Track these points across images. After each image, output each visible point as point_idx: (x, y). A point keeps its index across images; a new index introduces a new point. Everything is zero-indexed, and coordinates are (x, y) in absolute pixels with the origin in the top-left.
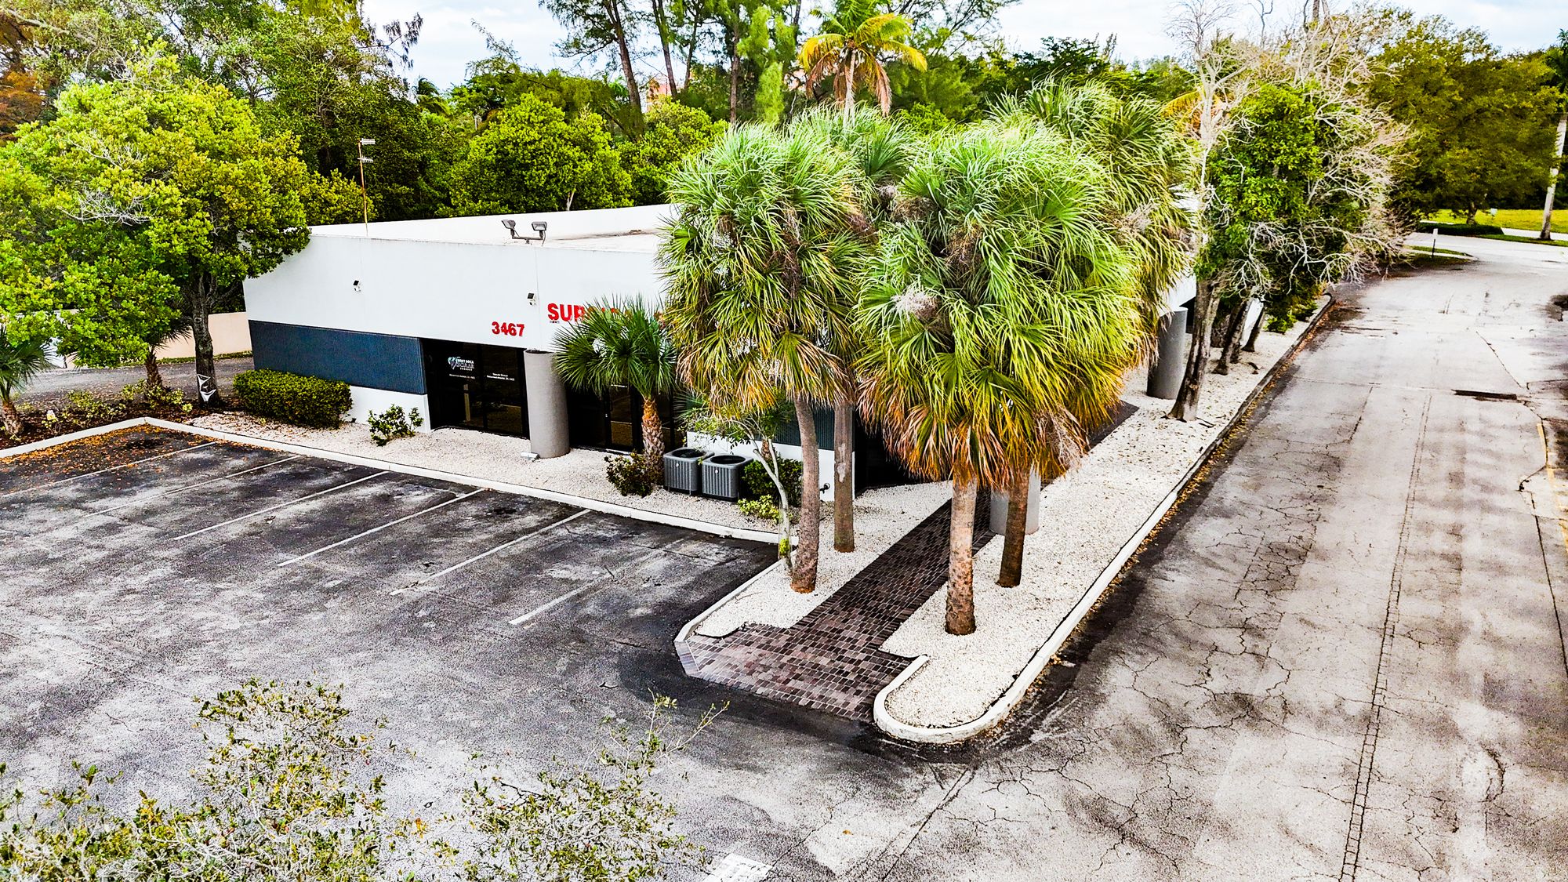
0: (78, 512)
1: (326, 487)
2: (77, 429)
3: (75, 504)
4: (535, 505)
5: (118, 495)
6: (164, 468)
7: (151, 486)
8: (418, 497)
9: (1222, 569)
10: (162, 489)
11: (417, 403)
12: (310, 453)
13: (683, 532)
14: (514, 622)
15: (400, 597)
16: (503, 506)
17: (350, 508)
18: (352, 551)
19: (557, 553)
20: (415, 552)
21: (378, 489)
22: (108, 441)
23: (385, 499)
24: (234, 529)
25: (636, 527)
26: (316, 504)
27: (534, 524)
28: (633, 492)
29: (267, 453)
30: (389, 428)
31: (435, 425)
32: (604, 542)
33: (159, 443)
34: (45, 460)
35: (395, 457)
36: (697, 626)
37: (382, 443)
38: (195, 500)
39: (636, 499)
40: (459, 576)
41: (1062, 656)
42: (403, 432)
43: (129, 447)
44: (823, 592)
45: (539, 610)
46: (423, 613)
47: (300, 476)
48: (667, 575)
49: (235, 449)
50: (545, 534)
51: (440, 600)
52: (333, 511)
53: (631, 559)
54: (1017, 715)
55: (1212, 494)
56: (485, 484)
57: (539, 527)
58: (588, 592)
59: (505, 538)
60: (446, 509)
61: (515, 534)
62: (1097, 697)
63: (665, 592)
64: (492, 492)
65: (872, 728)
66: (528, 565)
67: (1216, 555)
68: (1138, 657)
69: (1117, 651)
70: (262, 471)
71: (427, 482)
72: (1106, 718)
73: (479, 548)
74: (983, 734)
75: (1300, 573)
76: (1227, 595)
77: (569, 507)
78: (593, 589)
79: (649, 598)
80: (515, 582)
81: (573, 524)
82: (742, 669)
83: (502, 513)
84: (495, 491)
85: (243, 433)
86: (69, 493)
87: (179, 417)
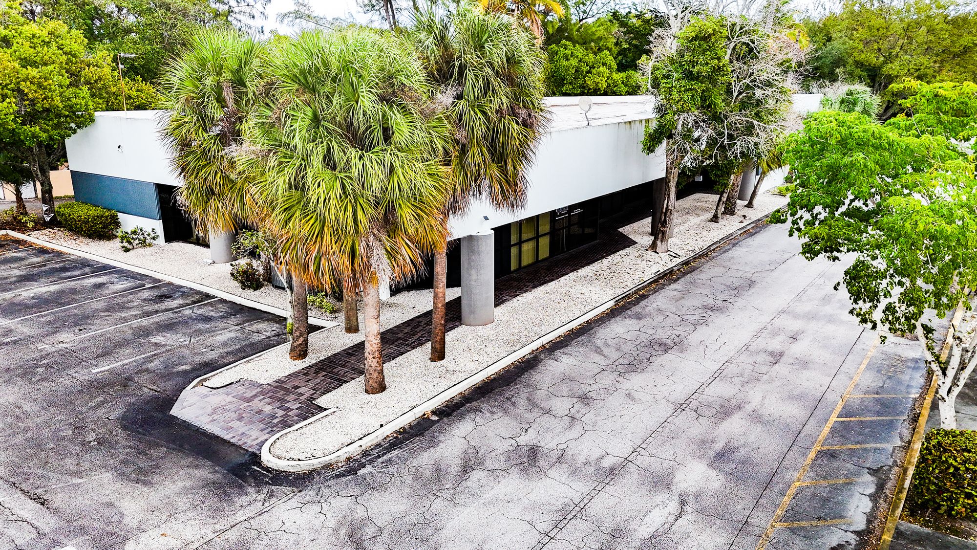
1: (72, 277)
4: (188, 293)
8: (121, 285)
9: (604, 356)
12: (83, 255)
13: (266, 315)
14: (94, 371)
15: (41, 351)
16: (167, 291)
17: (73, 291)
18: (44, 319)
19: (168, 327)
20: (81, 322)
21: (101, 279)
23: (100, 286)
25: (237, 309)
27: (175, 306)
28: (249, 287)
29: (59, 254)
30: (134, 241)
31: (169, 239)
32: (207, 319)
36: (205, 380)
37: (127, 250)
39: (250, 293)
40: (93, 338)
41: (434, 413)
42: (143, 243)
44: (311, 360)
45: (120, 363)
46: (45, 362)
47: (64, 269)
48: (225, 344)
49: (42, 251)
50: (176, 312)
51: (65, 354)
52: (61, 293)
53: (213, 331)
54: (365, 453)
55: (643, 303)
56: (167, 279)
57: (177, 308)
58: (164, 352)
59: (148, 314)
60: (131, 294)
61: (157, 312)
62: (433, 443)
63: (212, 356)
64: (170, 284)
65: (255, 458)
66: (145, 332)
67: (607, 345)
68: (488, 415)
69: (477, 410)
70: (45, 265)
71: (135, 276)
72: (426, 459)
73: (125, 320)
74: (328, 466)
75: (657, 361)
76: (591, 374)
77: (208, 296)
78: (168, 351)
79: (198, 359)
80: (123, 343)
81: (200, 307)
82: (209, 411)
83: (162, 298)
84: (172, 284)
85: (54, 241)
87: (26, 231)
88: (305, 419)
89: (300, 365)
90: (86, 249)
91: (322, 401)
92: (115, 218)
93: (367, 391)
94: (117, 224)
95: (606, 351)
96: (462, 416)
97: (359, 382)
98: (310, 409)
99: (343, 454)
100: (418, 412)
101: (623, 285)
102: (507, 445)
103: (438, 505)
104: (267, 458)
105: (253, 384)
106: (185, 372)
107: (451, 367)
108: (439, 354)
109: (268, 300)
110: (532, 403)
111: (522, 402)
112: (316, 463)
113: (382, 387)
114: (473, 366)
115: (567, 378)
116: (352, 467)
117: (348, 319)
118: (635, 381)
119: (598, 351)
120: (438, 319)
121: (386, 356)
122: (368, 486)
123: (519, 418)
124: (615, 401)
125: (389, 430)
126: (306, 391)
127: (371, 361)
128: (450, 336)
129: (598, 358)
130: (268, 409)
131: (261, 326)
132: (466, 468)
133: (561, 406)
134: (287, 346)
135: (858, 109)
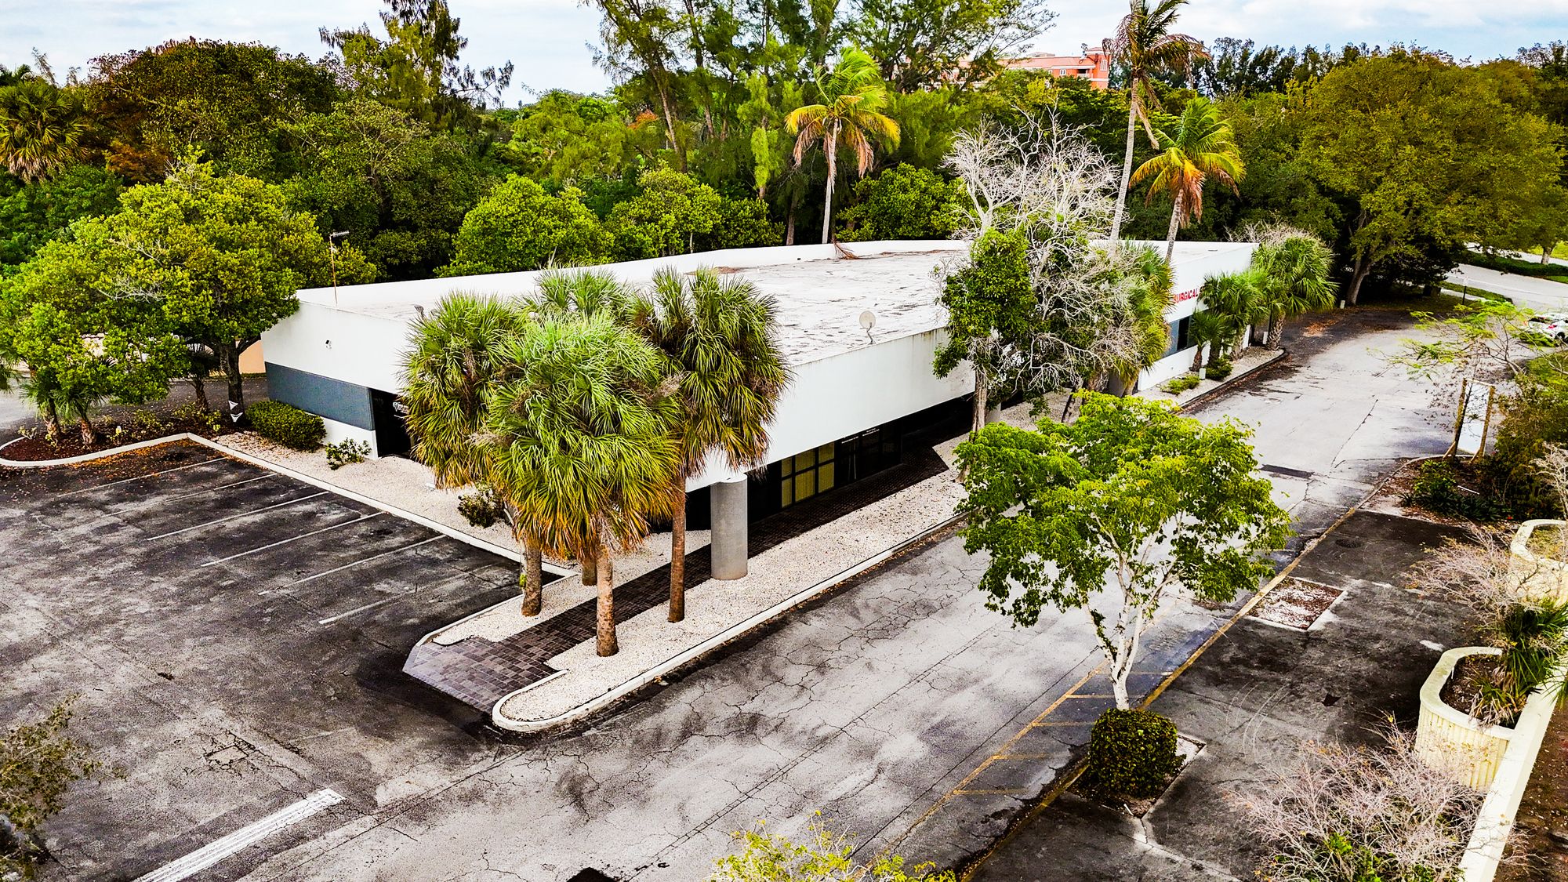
0: (98, 513)
1: (275, 503)
2: (135, 441)
3: (101, 506)
4: (409, 527)
5: (133, 500)
6: (176, 479)
7: (158, 494)
8: (334, 516)
9: (859, 619)
10: (166, 496)
11: (367, 436)
12: (284, 472)
13: (496, 559)
14: (322, 622)
15: (263, 597)
16: (386, 525)
17: (281, 522)
18: (256, 559)
19: (390, 572)
20: (298, 562)
21: (310, 507)
22: (152, 451)
23: (310, 516)
24: (191, 533)
25: (466, 551)
26: (262, 516)
27: (396, 545)
28: (479, 523)
29: (256, 470)
30: (343, 456)
31: (383, 452)
32: (433, 563)
33: (187, 456)
34: (101, 467)
35: (345, 482)
36: (435, 636)
37: (335, 467)
38: (181, 508)
39: (479, 530)
40: (314, 583)
41: (664, 678)
42: (353, 459)
43: (164, 459)
44: (545, 616)
45: (346, 614)
46: (269, 610)
47: (266, 492)
48: (454, 594)
49: (235, 465)
50: (398, 553)
51: (288, 601)
52: (267, 524)
53: (440, 578)
54: (592, 716)
55: (927, 553)
56: (385, 508)
57: (399, 547)
58: (389, 603)
59: (367, 555)
60: (346, 527)
61: (377, 552)
62: (659, 708)
63: (441, 607)
64: (388, 515)
65: (487, 718)
66: (366, 578)
67: (867, 606)
68: (719, 681)
69: (707, 677)
70: (242, 486)
71: (348, 503)
72: (649, 724)
73: (344, 561)
74: (555, 727)
75: (913, 626)
76: (837, 639)
77: (432, 533)
78: (394, 601)
79: (425, 612)
80: (347, 591)
81: (423, 547)
82: (441, 669)
83: (381, 533)
84: (390, 515)
85: (247, 451)
86: (102, 496)
87: (208, 433)
88: (535, 681)
89: (533, 622)
90: (287, 463)
91: (553, 663)
92: (319, 425)
93: (598, 654)
94: (322, 433)
95: (863, 613)
96: (691, 683)
97: (589, 645)
98: (541, 671)
99: (570, 717)
100: (648, 677)
101: (908, 530)
102: (730, 712)
103: (654, 765)
104: (498, 718)
105: (484, 642)
106: (413, 625)
107: (689, 629)
108: (678, 615)
109: (500, 540)
110: (767, 671)
111: (756, 669)
112: (543, 724)
113: (614, 650)
114: (712, 629)
115: (812, 644)
116: (578, 728)
117: (586, 572)
118: (882, 650)
119: (855, 613)
120: (676, 577)
121: (618, 616)
122: (591, 746)
123: (749, 686)
124: (854, 670)
125: (616, 694)
126: (537, 651)
127: (603, 624)
128: (689, 594)
129: (851, 622)
130: (499, 669)
131: (492, 573)
132: (686, 734)
133: (794, 674)
134: (519, 600)
135: (1298, 269)
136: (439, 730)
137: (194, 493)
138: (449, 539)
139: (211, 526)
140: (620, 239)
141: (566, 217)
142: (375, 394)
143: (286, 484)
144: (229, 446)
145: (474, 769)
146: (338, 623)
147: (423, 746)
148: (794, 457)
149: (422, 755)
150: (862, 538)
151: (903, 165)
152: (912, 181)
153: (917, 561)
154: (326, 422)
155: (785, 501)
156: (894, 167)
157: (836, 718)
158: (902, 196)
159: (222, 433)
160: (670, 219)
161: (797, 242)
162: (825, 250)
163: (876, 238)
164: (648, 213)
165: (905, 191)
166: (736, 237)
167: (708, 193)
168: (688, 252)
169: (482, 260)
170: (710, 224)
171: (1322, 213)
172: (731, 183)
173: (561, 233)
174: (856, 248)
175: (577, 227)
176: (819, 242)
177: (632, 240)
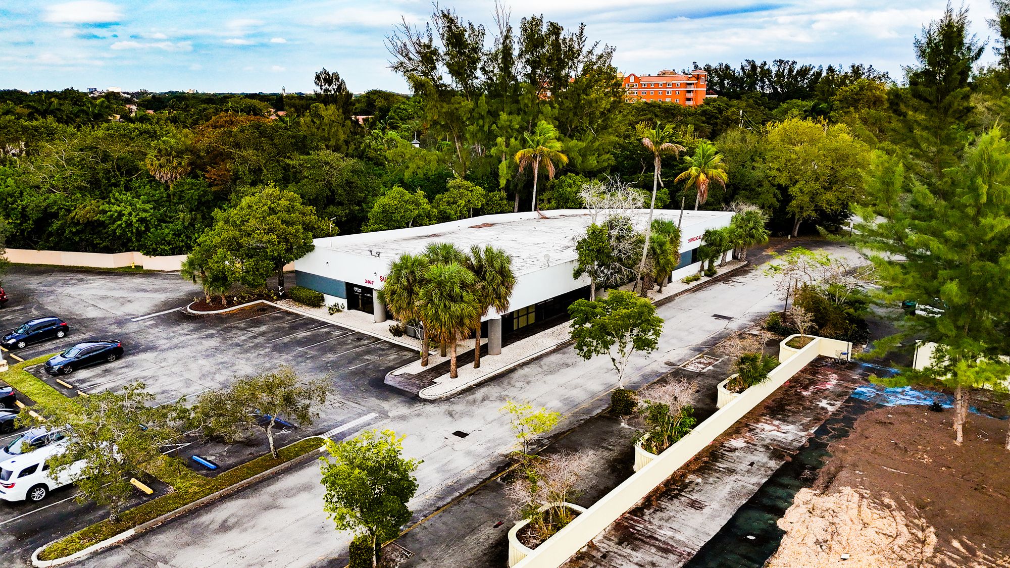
0: (245, 332)
1: (312, 328)
2: (243, 303)
3: (244, 329)
4: (369, 337)
5: (255, 327)
6: (268, 319)
7: (264, 325)
8: (338, 333)
10: (267, 325)
11: (343, 302)
12: (310, 316)
13: (405, 348)
14: (350, 369)
15: (324, 361)
16: (360, 337)
17: (317, 335)
18: (316, 348)
19: (368, 352)
20: (332, 349)
21: (327, 330)
22: (252, 307)
23: (328, 333)
24: (286, 339)
25: (393, 346)
26: (309, 333)
27: (366, 343)
29: (297, 315)
30: (334, 310)
31: (349, 309)
32: (383, 350)
33: (266, 310)
34: (234, 314)
35: (335, 320)
36: (392, 373)
37: (331, 314)
38: (277, 330)
39: (397, 338)
40: (341, 356)
41: (474, 385)
42: (338, 311)
43: (258, 311)
44: (429, 367)
45: (357, 366)
46: (329, 365)
47: (306, 324)
48: (393, 360)
49: (288, 313)
50: (368, 346)
51: (334, 362)
52: (313, 336)
53: (387, 355)
54: (451, 395)
56: (357, 330)
57: (368, 344)
58: (371, 363)
59: (356, 347)
60: (344, 337)
61: (360, 346)
62: (474, 393)
63: (391, 364)
64: (359, 333)
65: (418, 396)
66: (359, 355)
67: (545, 364)
68: (493, 386)
69: (489, 385)
70: (295, 321)
71: (341, 328)
72: (471, 398)
73: (349, 349)
74: (440, 398)
76: (534, 374)
77: (378, 339)
78: (373, 362)
79: (386, 365)
80: (354, 359)
81: (377, 344)
82: (397, 382)
83: (359, 339)
85: (291, 308)
86: (242, 325)
87: (272, 300)
88: (430, 385)
89: (425, 368)
90: (309, 312)
91: (435, 380)
92: (323, 297)
93: (451, 377)
94: (323, 300)
95: (544, 366)
96: (484, 387)
97: (448, 375)
98: (432, 383)
99: (445, 395)
100: (469, 385)
102: (498, 395)
103: (474, 408)
104: (421, 395)
105: (410, 375)
106: (383, 369)
107: (482, 371)
108: (477, 366)
109: (406, 342)
110: (509, 383)
111: (505, 383)
112: (437, 397)
113: (456, 376)
114: (490, 371)
115: (525, 376)
116: (448, 399)
117: (442, 351)
118: (550, 377)
119: (541, 367)
120: (477, 353)
121: (458, 366)
122: (453, 403)
123: (503, 388)
124: (539, 383)
125: (459, 389)
126: (429, 377)
127: (453, 367)
128: (481, 360)
129: (540, 370)
130: (417, 382)
131: (406, 353)
132: (483, 400)
133: (518, 384)
134: (420, 361)
135: (751, 225)
136: (402, 398)
137: (277, 325)
138: (386, 342)
139: (292, 336)
140: (440, 212)
141: (418, 204)
142: (347, 284)
143: (313, 321)
144: (282, 305)
145: (417, 408)
146: (356, 368)
147: (398, 403)
148: (518, 310)
149: (399, 405)
150: (545, 342)
151: (569, 174)
152: (574, 182)
153: (565, 350)
154: (325, 295)
155: (515, 328)
156: (565, 174)
157: (533, 397)
158: (569, 189)
159: (277, 300)
160: (462, 202)
161: (520, 210)
162: (533, 214)
163: (557, 208)
164: (452, 200)
165: (570, 186)
166: (492, 209)
167: (479, 189)
168: (469, 217)
169: (381, 224)
170: (480, 204)
171: (771, 195)
172: (488, 178)
173: (416, 212)
174: (547, 213)
175: (423, 209)
176: (530, 210)
177: (445, 213)
